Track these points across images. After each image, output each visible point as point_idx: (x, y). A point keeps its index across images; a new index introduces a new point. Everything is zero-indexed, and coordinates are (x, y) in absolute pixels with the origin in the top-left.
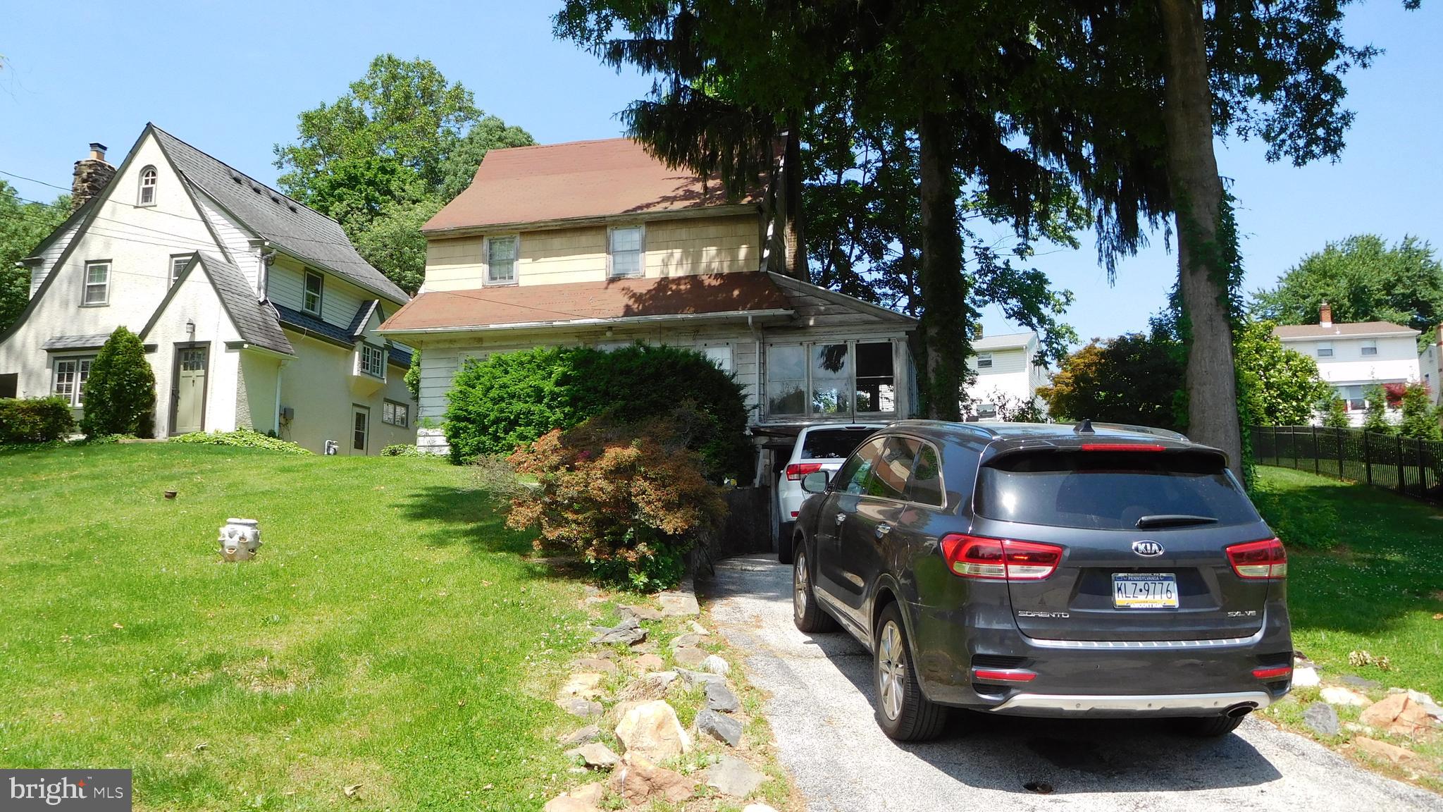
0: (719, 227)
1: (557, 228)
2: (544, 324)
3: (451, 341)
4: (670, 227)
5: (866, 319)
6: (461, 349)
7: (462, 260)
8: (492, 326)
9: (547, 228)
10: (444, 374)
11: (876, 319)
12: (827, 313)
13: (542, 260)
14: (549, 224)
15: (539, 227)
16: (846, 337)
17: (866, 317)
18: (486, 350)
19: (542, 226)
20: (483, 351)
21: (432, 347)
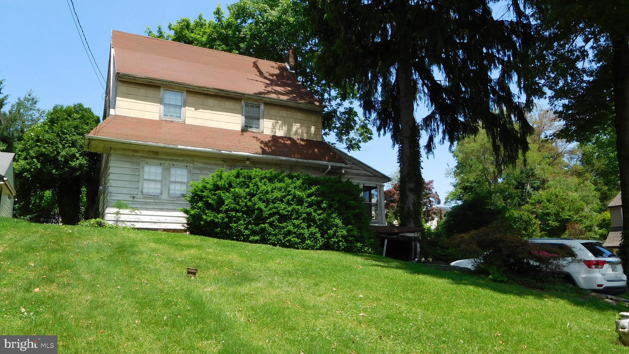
0: (303, 114)
1: (212, 93)
2: (215, 151)
3: (134, 151)
4: (277, 108)
5: (367, 174)
6: (142, 157)
7: (145, 99)
8: (179, 147)
9: (209, 93)
10: (129, 172)
11: (372, 175)
12: (350, 168)
13: (201, 110)
14: (210, 90)
15: (203, 90)
16: (359, 181)
17: (367, 173)
18: (161, 160)
19: (204, 90)
20: (159, 161)
21: (119, 153)
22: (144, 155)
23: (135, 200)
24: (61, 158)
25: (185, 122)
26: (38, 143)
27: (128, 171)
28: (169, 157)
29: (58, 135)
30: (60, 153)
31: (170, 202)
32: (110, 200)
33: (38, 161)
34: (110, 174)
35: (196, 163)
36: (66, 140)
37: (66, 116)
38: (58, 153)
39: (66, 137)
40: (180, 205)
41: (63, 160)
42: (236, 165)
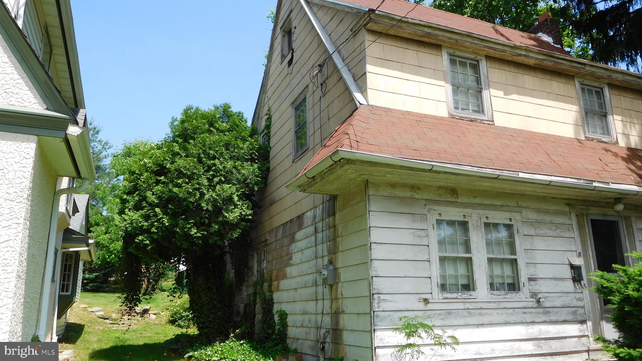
10: (409, 240)
18: (465, 207)
19: (520, 55)
20: (461, 210)
21: (385, 194)
22: (432, 196)
23: (430, 306)
24: (207, 205)
25: (493, 121)
26: (161, 176)
27: (406, 237)
28: (478, 200)
29: (200, 161)
30: (204, 194)
31: (493, 305)
32: (380, 314)
33: (165, 213)
34: (373, 246)
35: (524, 212)
36: (213, 171)
37: (207, 126)
38: (202, 195)
39: (214, 165)
40: (511, 311)
41: (210, 208)
42: (589, 212)
